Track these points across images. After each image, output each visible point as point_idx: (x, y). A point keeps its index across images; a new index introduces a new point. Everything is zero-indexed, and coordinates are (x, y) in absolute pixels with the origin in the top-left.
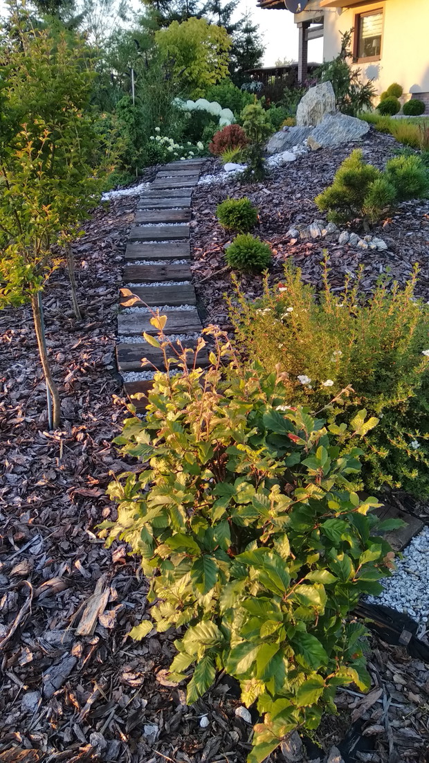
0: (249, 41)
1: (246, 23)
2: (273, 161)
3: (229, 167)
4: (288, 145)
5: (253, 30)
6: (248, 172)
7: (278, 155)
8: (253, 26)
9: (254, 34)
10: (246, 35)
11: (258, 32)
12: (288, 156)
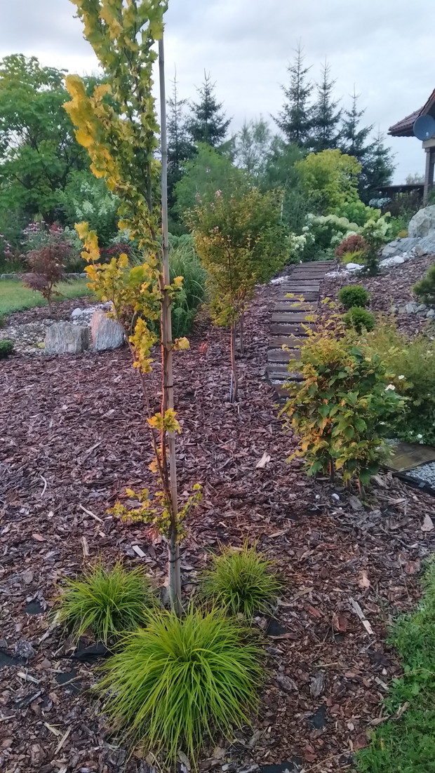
0: (379, 163)
1: (377, 146)
2: (384, 263)
3: (350, 266)
4: (399, 252)
5: (385, 153)
6: (364, 270)
7: (391, 259)
8: (384, 149)
9: (385, 156)
10: (377, 157)
11: (389, 154)
12: (399, 259)
